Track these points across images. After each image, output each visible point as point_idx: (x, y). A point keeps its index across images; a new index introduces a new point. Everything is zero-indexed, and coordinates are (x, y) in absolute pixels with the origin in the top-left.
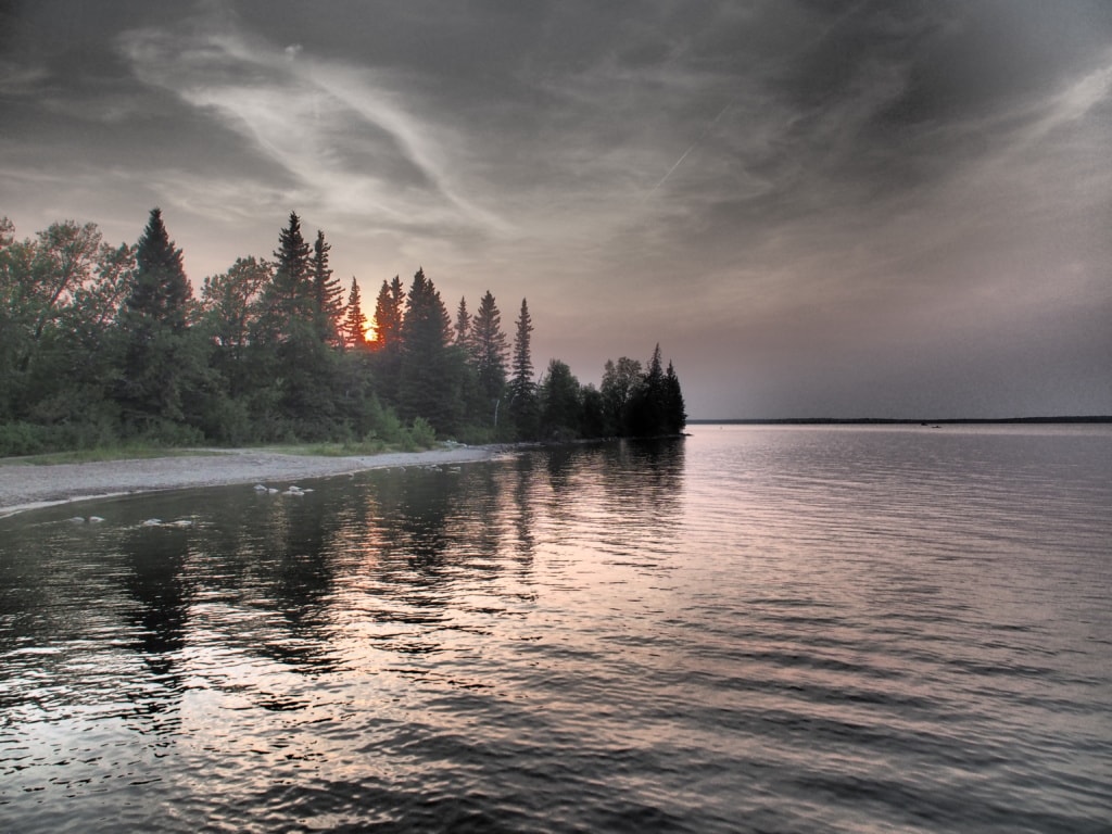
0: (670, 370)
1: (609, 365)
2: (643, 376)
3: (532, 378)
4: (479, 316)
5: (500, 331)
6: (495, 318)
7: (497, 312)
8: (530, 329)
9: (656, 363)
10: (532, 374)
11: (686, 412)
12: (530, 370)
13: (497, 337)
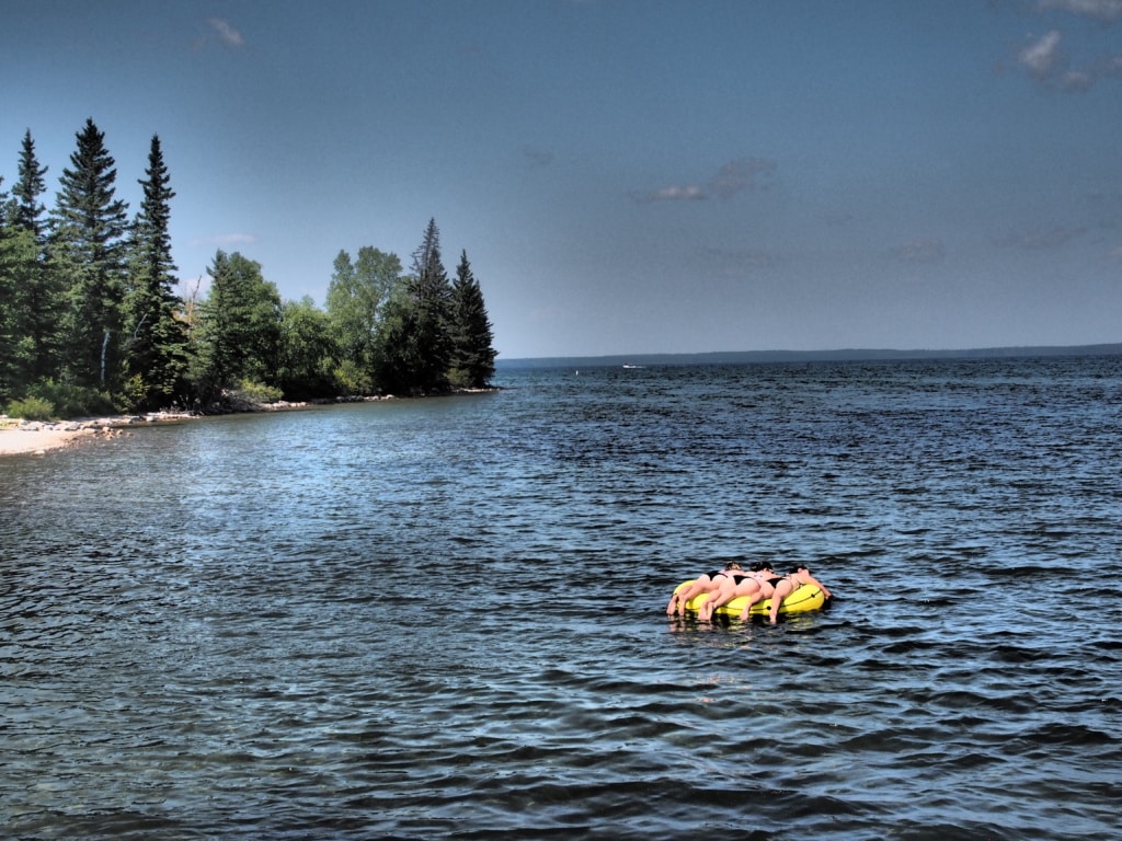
0: (463, 270)
1: (343, 259)
2: (407, 281)
3: (174, 288)
4: (73, 169)
5: (115, 198)
6: (105, 172)
7: (110, 162)
8: (169, 195)
9: (432, 257)
10: (174, 281)
11: (494, 345)
12: (171, 273)
13: (110, 210)
